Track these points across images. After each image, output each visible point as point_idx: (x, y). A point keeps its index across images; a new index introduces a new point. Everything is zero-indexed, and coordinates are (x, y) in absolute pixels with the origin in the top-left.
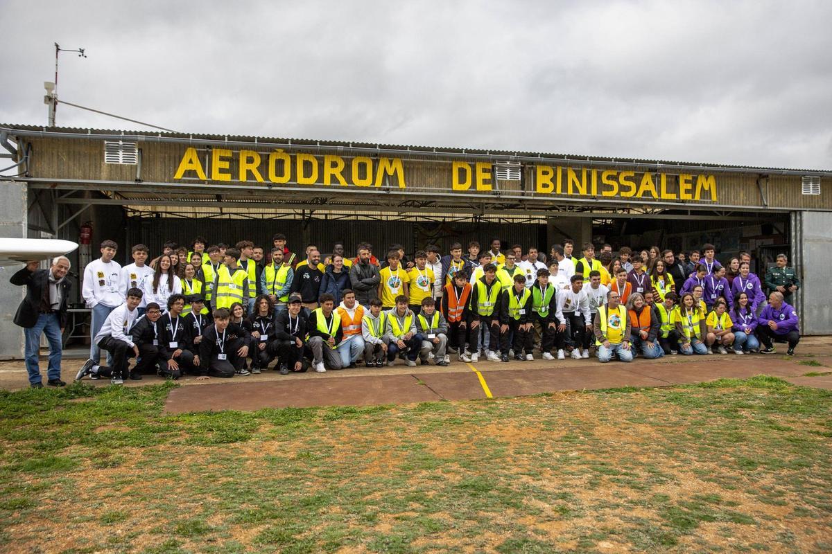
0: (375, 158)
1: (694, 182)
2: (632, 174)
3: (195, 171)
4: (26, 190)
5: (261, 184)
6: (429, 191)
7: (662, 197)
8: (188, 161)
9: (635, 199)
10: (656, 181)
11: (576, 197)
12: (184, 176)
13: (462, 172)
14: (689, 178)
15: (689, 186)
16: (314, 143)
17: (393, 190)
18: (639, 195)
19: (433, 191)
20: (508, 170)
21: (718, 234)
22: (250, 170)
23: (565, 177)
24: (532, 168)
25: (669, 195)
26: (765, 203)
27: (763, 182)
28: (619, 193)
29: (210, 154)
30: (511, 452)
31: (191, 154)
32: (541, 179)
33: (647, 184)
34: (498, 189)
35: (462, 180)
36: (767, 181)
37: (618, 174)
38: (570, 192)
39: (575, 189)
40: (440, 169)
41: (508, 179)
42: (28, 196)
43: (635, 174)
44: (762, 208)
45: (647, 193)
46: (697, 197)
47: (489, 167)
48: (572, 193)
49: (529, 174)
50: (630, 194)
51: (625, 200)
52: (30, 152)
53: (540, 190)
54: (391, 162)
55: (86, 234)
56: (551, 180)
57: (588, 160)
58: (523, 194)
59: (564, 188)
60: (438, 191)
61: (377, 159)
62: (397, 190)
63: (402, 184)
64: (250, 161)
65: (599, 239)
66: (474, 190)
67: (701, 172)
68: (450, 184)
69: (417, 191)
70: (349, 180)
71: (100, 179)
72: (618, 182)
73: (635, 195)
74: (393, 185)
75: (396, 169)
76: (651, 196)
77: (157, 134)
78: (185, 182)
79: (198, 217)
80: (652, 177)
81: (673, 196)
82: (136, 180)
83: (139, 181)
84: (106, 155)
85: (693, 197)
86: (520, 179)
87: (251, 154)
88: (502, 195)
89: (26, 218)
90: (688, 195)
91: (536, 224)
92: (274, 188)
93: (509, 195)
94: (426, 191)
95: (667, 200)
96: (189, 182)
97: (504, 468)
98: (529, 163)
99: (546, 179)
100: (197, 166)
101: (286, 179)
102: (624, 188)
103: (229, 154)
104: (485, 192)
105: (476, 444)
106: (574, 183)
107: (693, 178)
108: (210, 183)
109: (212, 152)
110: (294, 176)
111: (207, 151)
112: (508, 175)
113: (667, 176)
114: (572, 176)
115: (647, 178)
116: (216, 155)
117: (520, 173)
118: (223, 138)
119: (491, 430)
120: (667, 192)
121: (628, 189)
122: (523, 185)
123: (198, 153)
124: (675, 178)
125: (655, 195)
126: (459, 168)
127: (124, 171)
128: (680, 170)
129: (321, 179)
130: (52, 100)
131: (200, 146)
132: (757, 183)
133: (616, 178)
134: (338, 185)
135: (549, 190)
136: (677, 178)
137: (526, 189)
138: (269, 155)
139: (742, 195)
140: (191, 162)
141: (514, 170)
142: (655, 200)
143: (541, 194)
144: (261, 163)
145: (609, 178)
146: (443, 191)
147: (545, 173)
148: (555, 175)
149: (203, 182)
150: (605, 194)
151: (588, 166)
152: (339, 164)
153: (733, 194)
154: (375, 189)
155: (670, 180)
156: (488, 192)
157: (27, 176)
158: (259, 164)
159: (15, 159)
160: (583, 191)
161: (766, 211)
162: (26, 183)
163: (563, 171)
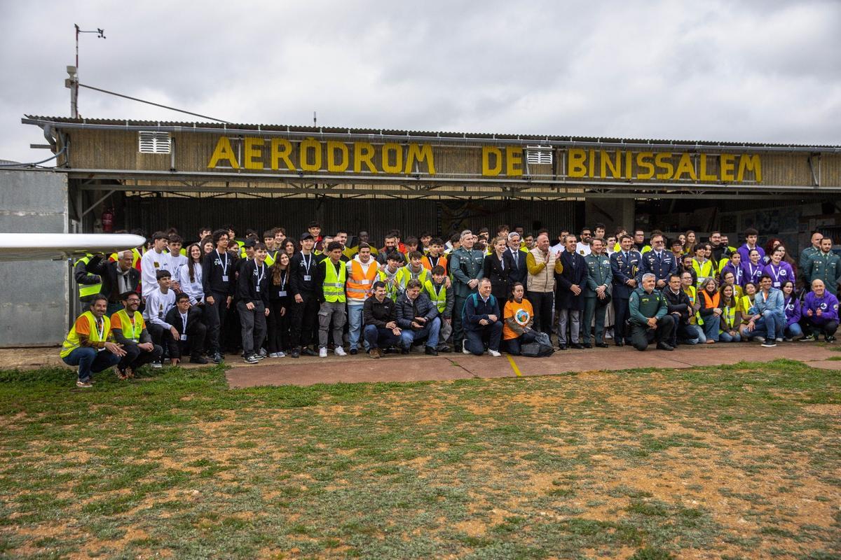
0: (405, 145)
1: (736, 163)
2: (669, 155)
3: (228, 160)
4: (66, 180)
5: (292, 172)
6: (458, 177)
7: (702, 179)
8: (221, 149)
9: (672, 182)
10: (695, 161)
11: (609, 180)
12: (217, 165)
13: (492, 157)
14: (732, 158)
15: (731, 167)
16: (344, 131)
17: (422, 176)
18: (677, 177)
19: (462, 177)
20: (539, 154)
21: (776, 213)
22: (282, 159)
23: (598, 159)
24: (564, 151)
25: (709, 176)
26: (817, 183)
27: (815, 159)
28: (655, 176)
29: (242, 143)
30: (536, 412)
31: (224, 143)
32: (574, 163)
33: (685, 166)
34: (528, 174)
35: (492, 166)
36: (819, 159)
37: (655, 155)
38: (603, 175)
39: (609, 172)
40: (470, 154)
41: (539, 162)
42: (69, 186)
43: (673, 155)
44: (812, 188)
45: (685, 175)
46: (740, 178)
47: (519, 151)
48: (605, 177)
49: (561, 157)
50: (668, 176)
51: (661, 182)
52: (68, 143)
53: (572, 173)
54: (421, 148)
55: (107, 221)
56: (584, 163)
57: (622, 143)
58: (554, 179)
59: (597, 171)
60: (469, 177)
61: (407, 146)
62: (426, 176)
63: (432, 170)
64: (282, 149)
65: (642, 219)
66: (504, 175)
67: (745, 152)
68: (480, 170)
69: (447, 177)
70: (379, 167)
71: (135, 169)
72: (654, 164)
73: (672, 177)
74: (422, 171)
75: (425, 156)
76: (690, 178)
77: (192, 125)
78: (217, 170)
79: (201, 196)
80: (691, 157)
81: (714, 178)
82: (171, 170)
83: (174, 170)
84: (140, 145)
85: (735, 178)
86: (551, 163)
87: (282, 142)
88: (533, 180)
89: (67, 208)
90: (730, 176)
91: (573, 201)
92: (305, 176)
93: (540, 179)
94: (455, 177)
95: (708, 182)
96: (222, 171)
97: (530, 421)
98: (560, 147)
99: (579, 163)
100: (229, 155)
101: (317, 167)
102: (659, 170)
103: (260, 142)
104: (516, 177)
105: (507, 407)
106: (607, 166)
107: (736, 158)
108: (242, 171)
109: (244, 141)
110: (325, 164)
111: (240, 140)
112: (539, 159)
113: (707, 157)
114: (605, 159)
115: (686, 159)
116: (249, 144)
117: (551, 157)
118: (255, 127)
119: (520, 398)
120: (707, 173)
121: (665, 171)
122: (554, 168)
123: (231, 141)
124: (716, 158)
125: (694, 176)
126: (489, 154)
127: (158, 160)
128: (720, 150)
129: (351, 166)
130: (73, 84)
131: (231, 135)
132: (809, 161)
133: (652, 160)
134: (368, 172)
135: (582, 174)
136: (718, 158)
137: (557, 173)
138: (299, 144)
139: (791, 175)
140: (224, 151)
141: (545, 152)
142: (693, 182)
143: (573, 178)
144: (293, 151)
145: (644, 160)
146: (473, 177)
147: (577, 156)
148: (588, 158)
149: (236, 171)
150: (640, 176)
151: (622, 148)
152: (369, 151)
153: (781, 173)
154: (404, 176)
155: (711, 160)
156: (518, 177)
157: (67, 167)
158: (290, 153)
159: (54, 151)
160: (617, 174)
161: (818, 191)
162: (67, 174)
163: (596, 153)
